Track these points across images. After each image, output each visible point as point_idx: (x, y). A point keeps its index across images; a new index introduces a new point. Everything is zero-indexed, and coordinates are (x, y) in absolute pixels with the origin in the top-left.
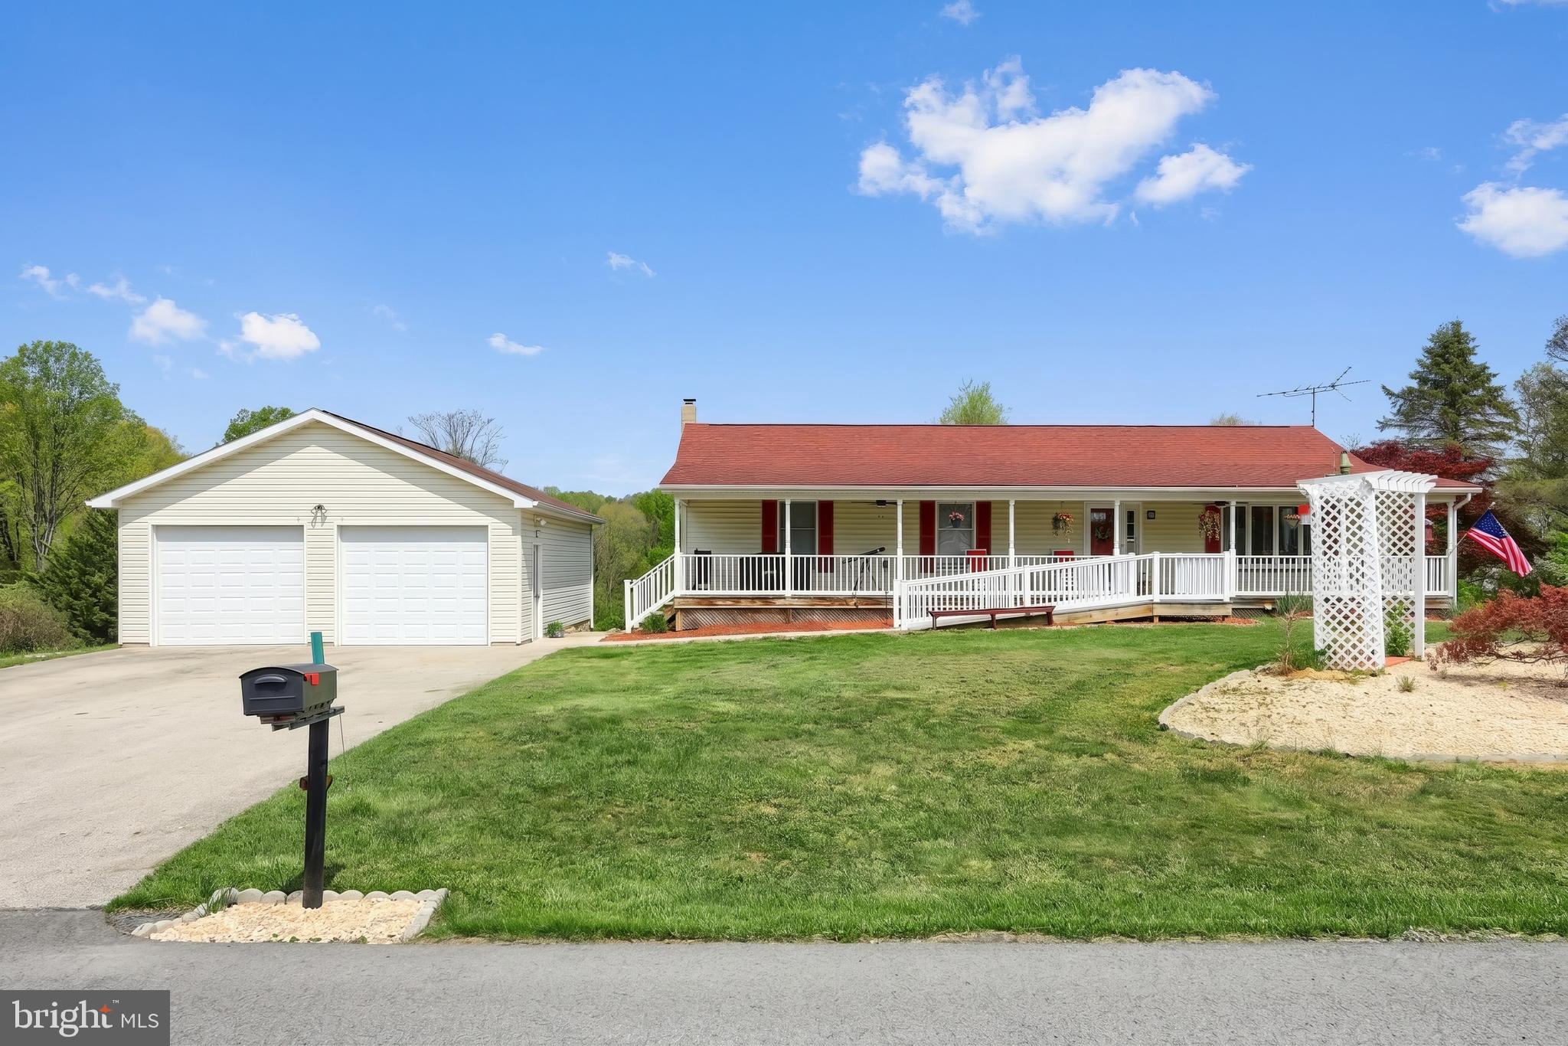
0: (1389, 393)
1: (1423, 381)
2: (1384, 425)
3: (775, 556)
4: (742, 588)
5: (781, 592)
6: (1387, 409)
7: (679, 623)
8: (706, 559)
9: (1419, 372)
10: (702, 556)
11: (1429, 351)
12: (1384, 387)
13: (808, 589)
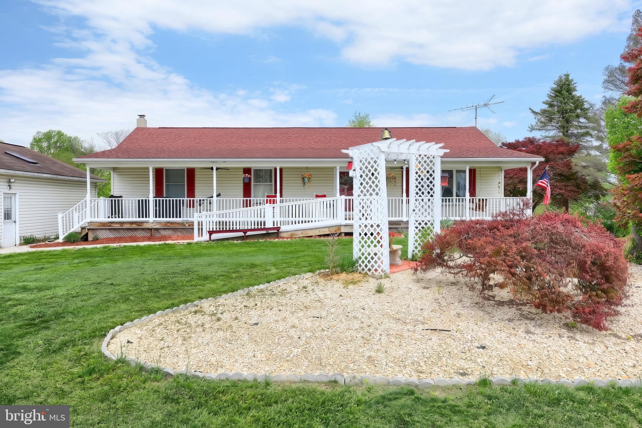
0: (534, 112)
1: (551, 105)
2: (532, 129)
3: (161, 199)
4: (139, 217)
5: (147, 219)
6: (533, 120)
7: (90, 237)
8: (118, 200)
9: (547, 101)
10: (117, 199)
11: (553, 89)
12: (530, 109)
13: (180, 217)
